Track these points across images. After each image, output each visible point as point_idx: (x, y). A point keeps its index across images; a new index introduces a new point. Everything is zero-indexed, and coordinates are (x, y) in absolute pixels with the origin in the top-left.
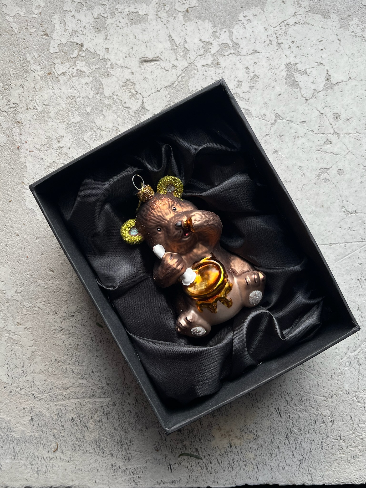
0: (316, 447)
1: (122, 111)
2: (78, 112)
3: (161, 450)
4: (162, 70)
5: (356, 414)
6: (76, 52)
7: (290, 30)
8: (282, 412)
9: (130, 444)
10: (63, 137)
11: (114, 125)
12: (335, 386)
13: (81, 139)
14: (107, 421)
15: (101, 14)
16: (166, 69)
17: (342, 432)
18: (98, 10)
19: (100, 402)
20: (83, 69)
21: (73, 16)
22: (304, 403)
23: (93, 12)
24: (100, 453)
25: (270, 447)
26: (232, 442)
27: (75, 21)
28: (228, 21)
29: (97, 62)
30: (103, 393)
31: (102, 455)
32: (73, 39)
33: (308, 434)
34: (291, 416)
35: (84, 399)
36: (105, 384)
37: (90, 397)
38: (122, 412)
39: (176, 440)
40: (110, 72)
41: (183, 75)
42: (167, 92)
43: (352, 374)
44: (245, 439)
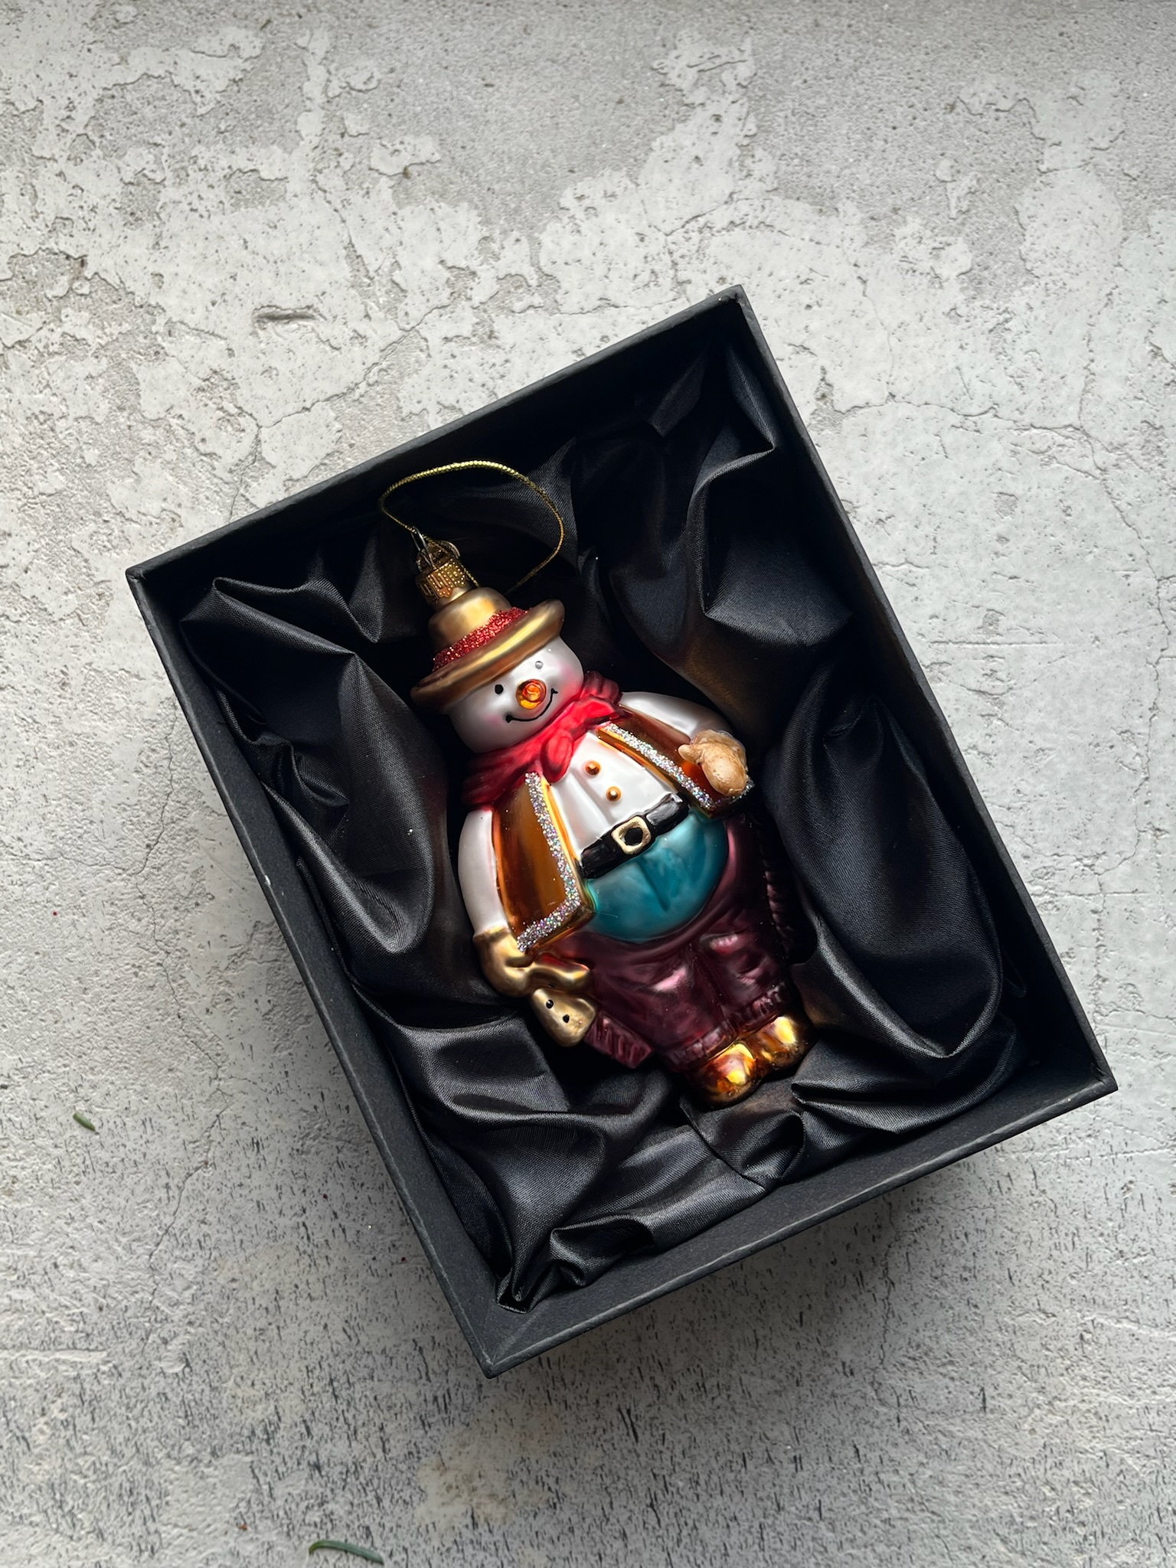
0: (742, 1539)
1: (194, 465)
2: (59, 461)
3: (256, 1527)
4: (322, 346)
5: (871, 1440)
6: (64, 280)
7: (715, 245)
8: (641, 1423)
9: (158, 1502)
10: (10, 535)
11: (164, 505)
12: (810, 1346)
13: (62, 544)
14: (90, 1426)
15: (145, 172)
16: (334, 343)
17: (825, 1497)
18: (137, 159)
19: (74, 1365)
20: (81, 334)
21: (60, 174)
22: (710, 1396)
23: (120, 163)
24: (64, 1526)
25: (599, 1532)
26: (478, 1512)
27: (64, 188)
28: (527, 208)
29: (126, 312)
30: (83, 1335)
31: (70, 1533)
32: (57, 243)
33: (719, 1497)
34: (668, 1436)
35: (23, 1352)
36: (93, 1307)
37: (44, 1347)
38: (140, 1398)
39: (303, 1495)
40: (164, 344)
41: (384, 365)
42: (333, 414)
43: (866, 1311)
44: (520, 1504)
